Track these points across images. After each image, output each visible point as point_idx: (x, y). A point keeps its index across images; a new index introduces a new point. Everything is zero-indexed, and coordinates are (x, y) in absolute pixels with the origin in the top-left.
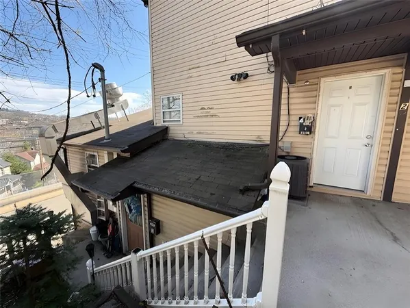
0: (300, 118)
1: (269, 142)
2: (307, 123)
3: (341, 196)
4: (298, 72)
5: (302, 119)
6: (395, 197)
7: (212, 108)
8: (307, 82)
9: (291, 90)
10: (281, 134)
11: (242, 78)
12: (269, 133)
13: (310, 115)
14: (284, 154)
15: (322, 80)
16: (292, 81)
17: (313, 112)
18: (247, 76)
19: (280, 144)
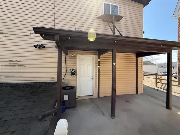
0: (71, 69)
1: (57, 81)
2: (74, 72)
3: (87, 99)
4: (69, 51)
5: (72, 70)
6: (100, 96)
7: (19, 61)
8: (72, 55)
9: (66, 57)
10: (63, 76)
11: (41, 48)
12: (57, 76)
13: (74, 68)
14: (65, 86)
15: (78, 55)
16: (66, 54)
17: (75, 67)
18: (44, 47)
19: (63, 81)
